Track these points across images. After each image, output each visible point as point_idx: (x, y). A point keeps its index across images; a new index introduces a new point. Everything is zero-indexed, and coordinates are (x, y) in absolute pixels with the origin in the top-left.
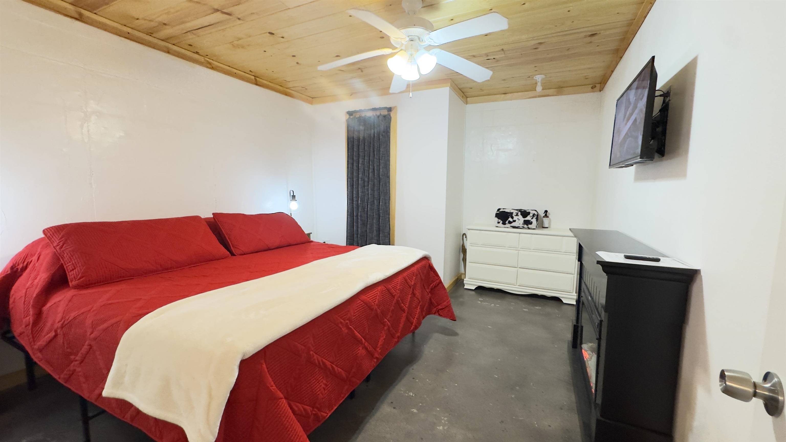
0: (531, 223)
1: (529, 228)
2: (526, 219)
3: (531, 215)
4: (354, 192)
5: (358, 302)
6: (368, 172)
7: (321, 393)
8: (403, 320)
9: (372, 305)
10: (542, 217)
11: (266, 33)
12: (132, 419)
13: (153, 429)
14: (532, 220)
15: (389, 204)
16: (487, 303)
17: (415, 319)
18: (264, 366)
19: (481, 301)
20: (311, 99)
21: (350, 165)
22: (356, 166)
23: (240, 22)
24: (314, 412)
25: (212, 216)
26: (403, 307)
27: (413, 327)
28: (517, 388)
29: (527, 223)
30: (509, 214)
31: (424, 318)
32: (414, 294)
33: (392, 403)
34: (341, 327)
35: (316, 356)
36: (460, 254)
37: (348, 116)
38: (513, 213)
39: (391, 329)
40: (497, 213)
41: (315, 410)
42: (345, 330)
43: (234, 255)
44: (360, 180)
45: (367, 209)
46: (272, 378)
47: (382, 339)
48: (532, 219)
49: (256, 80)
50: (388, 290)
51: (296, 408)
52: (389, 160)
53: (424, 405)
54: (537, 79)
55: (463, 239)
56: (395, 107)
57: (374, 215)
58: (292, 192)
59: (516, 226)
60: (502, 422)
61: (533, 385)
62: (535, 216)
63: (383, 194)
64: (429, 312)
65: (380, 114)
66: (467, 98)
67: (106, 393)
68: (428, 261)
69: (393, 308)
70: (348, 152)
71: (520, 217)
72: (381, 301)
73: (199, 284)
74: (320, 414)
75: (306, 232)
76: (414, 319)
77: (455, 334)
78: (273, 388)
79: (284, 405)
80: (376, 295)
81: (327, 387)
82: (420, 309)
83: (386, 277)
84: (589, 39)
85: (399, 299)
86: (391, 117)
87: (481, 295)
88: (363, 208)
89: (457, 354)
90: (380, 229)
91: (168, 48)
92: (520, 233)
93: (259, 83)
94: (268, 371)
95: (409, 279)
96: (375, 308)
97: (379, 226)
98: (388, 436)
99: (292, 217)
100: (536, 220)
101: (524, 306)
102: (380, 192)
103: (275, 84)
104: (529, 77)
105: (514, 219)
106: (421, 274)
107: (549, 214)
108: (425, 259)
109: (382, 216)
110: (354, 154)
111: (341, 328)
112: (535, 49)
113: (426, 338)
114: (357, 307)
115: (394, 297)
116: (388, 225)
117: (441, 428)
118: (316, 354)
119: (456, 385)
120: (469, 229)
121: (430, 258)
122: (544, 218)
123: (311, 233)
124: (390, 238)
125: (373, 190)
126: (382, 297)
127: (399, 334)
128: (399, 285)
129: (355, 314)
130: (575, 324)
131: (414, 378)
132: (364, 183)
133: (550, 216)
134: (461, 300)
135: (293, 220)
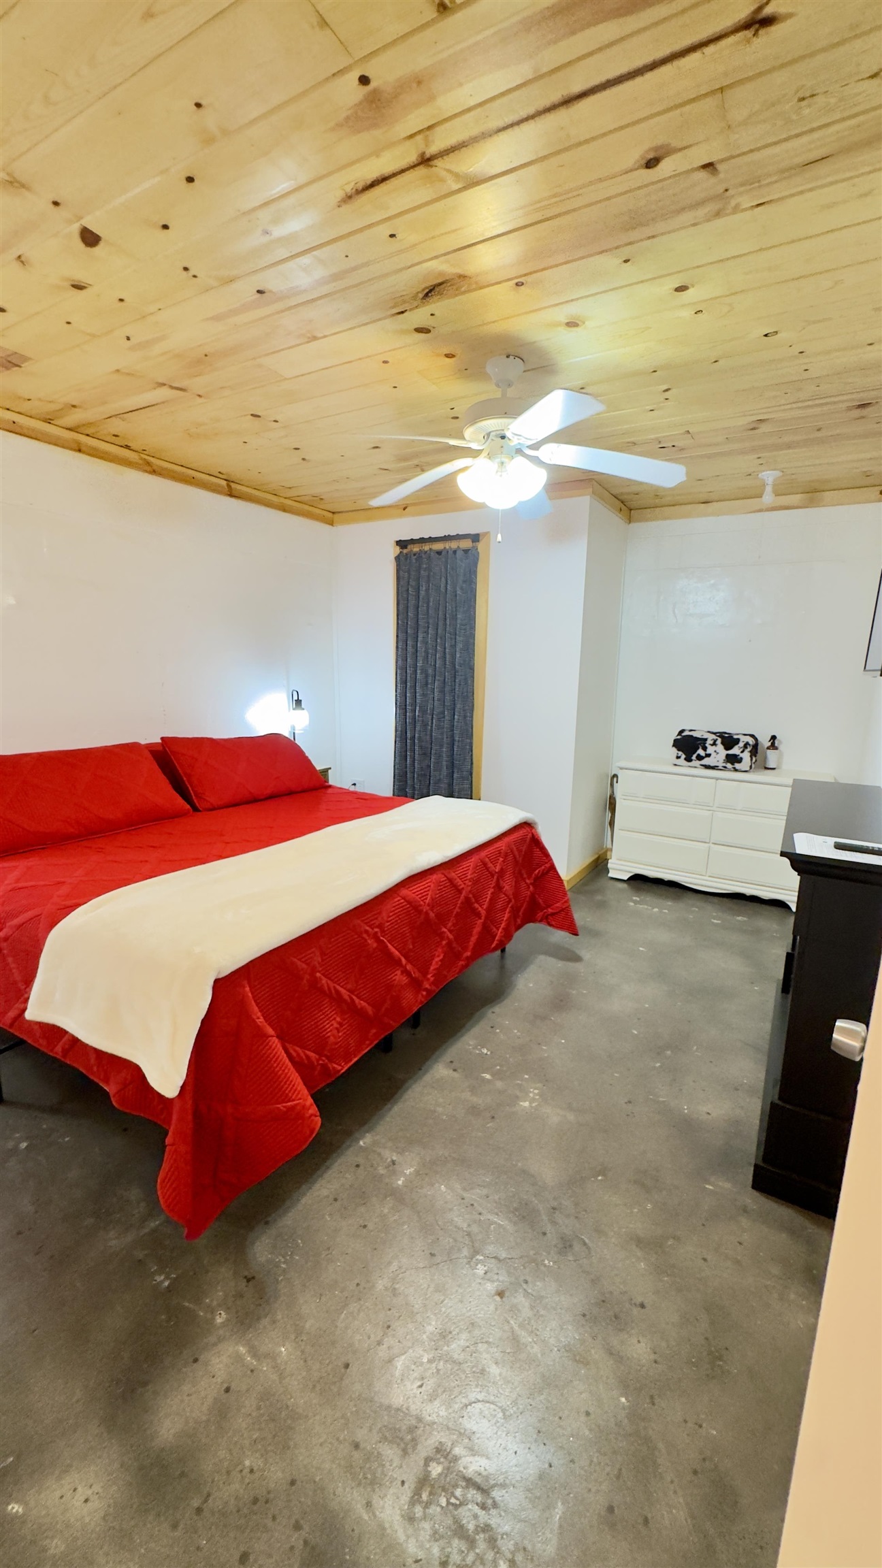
0: (740, 760)
1: (736, 770)
2: (731, 752)
3: (741, 744)
4: (408, 695)
5: (396, 900)
6: (434, 657)
7: (333, 1035)
8: (477, 930)
9: (421, 905)
10: (766, 747)
11: (247, 415)
12: (65, 1052)
13: (95, 1069)
14: (741, 755)
15: (472, 717)
16: (646, 907)
17: (500, 930)
18: (247, 989)
19: (635, 902)
20: (330, 515)
21: (400, 644)
22: (413, 647)
23: (199, 400)
24: (321, 1062)
25: (160, 741)
26: (478, 908)
27: (495, 942)
28: (669, 1053)
29: (733, 759)
30: (699, 742)
31: (518, 927)
32: (498, 888)
33: (451, 1062)
34: (367, 938)
35: (324, 981)
36: (605, 814)
37: (398, 550)
38: (706, 740)
39: (454, 945)
40: (678, 739)
41: (324, 1058)
42: (372, 943)
43: (199, 811)
44: (419, 672)
45: (432, 727)
46: (259, 1008)
47: (437, 959)
48: (742, 752)
49: (229, 486)
50: (450, 880)
51: (294, 1054)
52: (473, 636)
53: (505, 1069)
54: (765, 478)
55: (612, 785)
56: (487, 533)
57: (443, 739)
58: (295, 694)
59: (712, 765)
60: (630, 1102)
61: (697, 1049)
62: (748, 746)
63: (460, 700)
64: (530, 918)
65: (458, 547)
66: (631, 510)
67: (29, 1015)
68: (531, 830)
69: (459, 911)
70: (398, 619)
71: (720, 748)
72: (436, 898)
73: (146, 861)
74: (330, 1065)
75: (319, 766)
76: (498, 930)
77: (577, 959)
78: (260, 1020)
79: (276, 1046)
80: (428, 889)
81: (342, 1029)
82: (509, 913)
83: (447, 860)
84: (858, 413)
85: (471, 896)
86: (478, 553)
87: (638, 890)
88: (425, 725)
89: (574, 992)
90: (455, 765)
91: (78, 443)
92: (717, 779)
93: (234, 493)
94: (253, 997)
95: (491, 862)
96: (424, 910)
97: (453, 759)
98: (440, 1110)
99: (296, 742)
100: (749, 754)
101: (714, 914)
102: (456, 696)
103: (264, 492)
104: (750, 475)
105: (708, 752)
106: (516, 853)
107: (780, 742)
108: (526, 825)
109: (459, 741)
110: (409, 623)
111: (366, 940)
112: (752, 429)
113: (523, 963)
114: (394, 907)
115: (460, 891)
116: (468, 758)
117: (526, 1104)
118: (325, 976)
119: (563, 1041)
120: (621, 769)
121: (535, 824)
122: (768, 751)
123: (330, 768)
124: (472, 782)
125: (442, 691)
126: (438, 892)
127: (469, 954)
128: (470, 872)
129: (390, 919)
130: (790, 951)
131: (492, 1027)
132: (427, 676)
133: (781, 748)
134: (599, 897)
135: (298, 747)
